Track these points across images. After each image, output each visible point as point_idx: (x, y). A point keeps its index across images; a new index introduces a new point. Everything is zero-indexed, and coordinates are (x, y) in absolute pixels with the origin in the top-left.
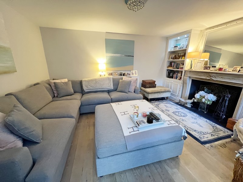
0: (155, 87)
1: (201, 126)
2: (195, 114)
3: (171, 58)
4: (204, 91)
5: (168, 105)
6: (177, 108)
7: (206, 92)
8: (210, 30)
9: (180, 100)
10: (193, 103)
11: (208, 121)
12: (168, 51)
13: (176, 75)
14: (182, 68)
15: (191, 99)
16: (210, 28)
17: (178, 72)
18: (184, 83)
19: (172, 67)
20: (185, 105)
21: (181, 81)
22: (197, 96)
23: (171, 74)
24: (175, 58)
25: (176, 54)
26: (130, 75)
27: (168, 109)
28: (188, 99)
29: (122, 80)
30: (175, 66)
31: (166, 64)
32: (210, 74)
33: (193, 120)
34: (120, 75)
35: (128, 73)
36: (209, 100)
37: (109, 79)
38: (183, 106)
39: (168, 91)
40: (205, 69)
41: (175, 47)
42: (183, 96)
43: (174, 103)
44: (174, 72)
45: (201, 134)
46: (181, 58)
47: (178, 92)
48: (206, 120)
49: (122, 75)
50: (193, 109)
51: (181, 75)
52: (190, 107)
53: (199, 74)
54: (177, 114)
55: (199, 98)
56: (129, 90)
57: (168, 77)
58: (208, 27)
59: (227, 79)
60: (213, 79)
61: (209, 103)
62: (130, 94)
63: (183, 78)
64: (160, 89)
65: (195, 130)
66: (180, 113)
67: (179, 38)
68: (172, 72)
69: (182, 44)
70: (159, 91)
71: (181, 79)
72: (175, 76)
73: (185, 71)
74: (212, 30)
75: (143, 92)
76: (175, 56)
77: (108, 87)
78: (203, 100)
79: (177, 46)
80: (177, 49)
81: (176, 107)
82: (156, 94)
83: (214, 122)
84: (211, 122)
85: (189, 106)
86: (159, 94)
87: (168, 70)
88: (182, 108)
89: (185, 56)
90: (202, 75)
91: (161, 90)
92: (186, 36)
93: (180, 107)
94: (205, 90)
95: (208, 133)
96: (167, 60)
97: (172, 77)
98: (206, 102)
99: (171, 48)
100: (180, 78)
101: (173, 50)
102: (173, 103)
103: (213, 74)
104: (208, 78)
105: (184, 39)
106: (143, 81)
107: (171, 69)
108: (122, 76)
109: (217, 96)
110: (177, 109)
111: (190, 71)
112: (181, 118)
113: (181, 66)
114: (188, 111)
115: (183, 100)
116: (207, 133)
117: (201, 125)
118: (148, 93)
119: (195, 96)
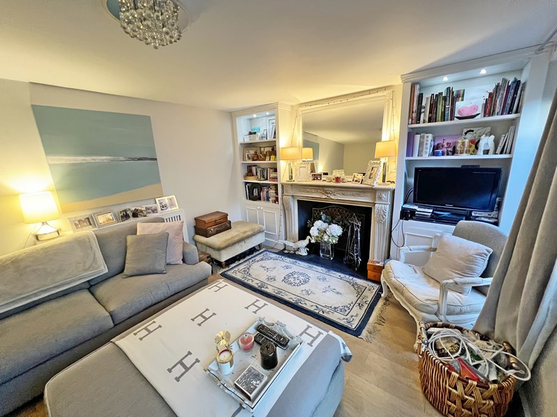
0: (230, 228)
1: (338, 293)
2: (319, 269)
3: (249, 158)
4: (320, 219)
5: (268, 263)
6: (287, 264)
7: (324, 222)
8: (306, 108)
9: (285, 245)
10: (310, 245)
11: (342, 275)
12: (239, 143)
13: (265, 193)
14: (276, 178)
15: (304, 238)
16: (306, 104)
17: (268, 186)
18: (286, 210)
19: (253, 175)
20: (297, 253)
21: (279, 206)
22: (314, 231)
23: (254, 192)
24: (256, 157)
25: (255, 149)
26: (155, 211)
27: (272, 274)
28: (299, 240)
29: (134, 236)
30: (259, 174)
31: (241, 171)
32: (326, 189)
33: (323, 285)
34: (122, 217)
35: (149, 206)
36: (333, 236)
37: (81, 243)
38: (294, 255)
39: (260, 232)
40: (314, 179)
41: (250, 133)
42: (288, 236)
43: (276, 253)
44: (260, 187)
45: (347, 313)
46: (268, 158)
47: (279, 228)
48: (339, 274)
49: (131, 214)
50: (312, 256)
51: (277, 193)
52: (306, 254)
53: (308, 190)
54: (291, 280)
55: (318, 235)
56: (168, 261)
57: (250, 199)
58: (303, 102)
59: (351, 195)
60: (332, 197)
61: (334, 241)
62: (171, 272)
63: (282, 199)
64: (242, 231)
65: (335, 308)
66: (296, 276)
67: (255, 116)
68: (255, 187)
69: (264, 128)
70: (242, 236)
71: (278, 201)
72: (263, 194)
73: (282, 186)
74: (309, 107)
75: (204, 247)
76: (256, 153)
77: (86, 270)
78: (326, 238)
79: (255, 133)
80: (257, 139)
81: (283, 264)
82: (237, 245)
83: (350, 275)
84: (347, 276)
85: (304, 253)
86: (243, 243)
87: (246, 183)
88: (294, 260)
89: (275, 155)
90: (313, 191)
91: (245, 232)
92: (268, 113)
93: (291, 260)
94: (323, 217)
95: (354, 303)
96: (239, 162)
97: (258, 198)
98: (330, 240)
99: (243, 138)
100: (274, 199)
101: (247, 140)
102: (274, 255)
103: (330, 189)
104: (324, 197)
105: (265, 118)
106: (195, 219)
107: (252, 180)
108: (132, 220)
109: (342, 226)
110: (287, 267)
111: (292, 185)
112: (303, 287)
113: (273, 175)
114: (306, 264)
115: (290, 244)
116: (352, 305)
117: (338, 290)
118: (219, 249)
119: (311, 232)
